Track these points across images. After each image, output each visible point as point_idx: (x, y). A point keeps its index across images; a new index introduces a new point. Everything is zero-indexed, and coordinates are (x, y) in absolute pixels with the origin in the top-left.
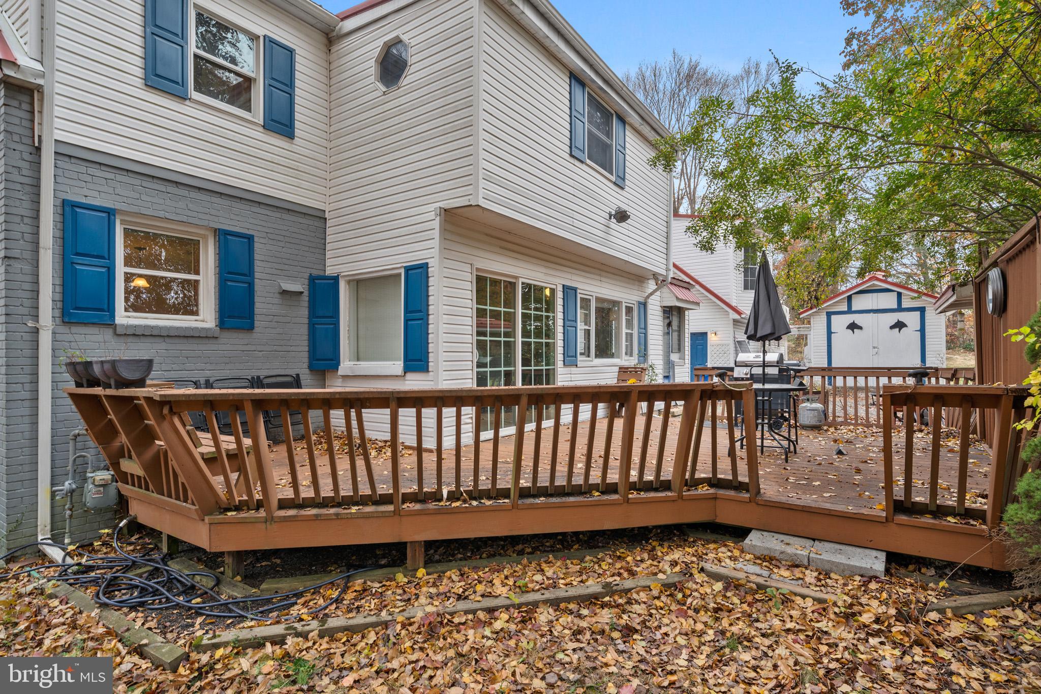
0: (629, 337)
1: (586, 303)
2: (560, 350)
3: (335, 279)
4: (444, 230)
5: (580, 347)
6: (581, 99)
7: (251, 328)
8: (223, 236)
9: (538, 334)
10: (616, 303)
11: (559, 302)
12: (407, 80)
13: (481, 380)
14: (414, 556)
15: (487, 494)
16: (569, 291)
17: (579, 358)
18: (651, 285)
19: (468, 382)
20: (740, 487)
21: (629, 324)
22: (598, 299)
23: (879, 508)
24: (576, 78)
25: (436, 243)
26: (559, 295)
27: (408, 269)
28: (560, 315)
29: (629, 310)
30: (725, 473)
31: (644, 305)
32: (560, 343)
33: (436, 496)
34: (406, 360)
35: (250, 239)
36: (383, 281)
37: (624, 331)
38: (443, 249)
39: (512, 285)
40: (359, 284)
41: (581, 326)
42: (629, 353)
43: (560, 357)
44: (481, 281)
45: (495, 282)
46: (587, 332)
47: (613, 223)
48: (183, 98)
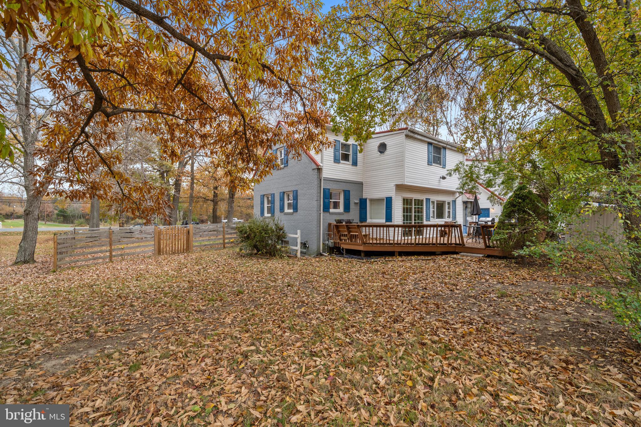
0: (449, 212)
1: (433, 202)
2: (425, 216)
3: (366, 199)
4: (396, 189)
5: (431, 215)
6: (431, 148)
7: (349, 212)
8: (344, 191)
9: (418, 212)
10: (444, 202)
11: (425, 203)
12: (387, 152)
13: (404, 223)
14: (396, 254)
15: (409, 244)
16: (428, 200)
17: (431, 219)
18: (457, 195)
19: (401, 223)
20: (461, 245)
21: (449, 208)
22: (437, 201)
23: (484, 247)
24: (430, 144)
25: (394, 192)
26: (425, 201)
27: (386, 198)
28: (425, 207)
29: (449, 203)
30: (458, 242)
31: (454, 202)
32: (425, 215)
33: (400, 244)
34: (386, 219)
35: (349, 191)
36: (379, 200)
37: (447, 210)
38: (396, 193)
39: (411, 200)
40: (372, 200)
41: (431, 210)
42: (449, 217)
43: (425, 219)
44: (404, 199)
45: (407, 200)
46: (434, 211)
47: (441, 180)
48: (339, 163)
